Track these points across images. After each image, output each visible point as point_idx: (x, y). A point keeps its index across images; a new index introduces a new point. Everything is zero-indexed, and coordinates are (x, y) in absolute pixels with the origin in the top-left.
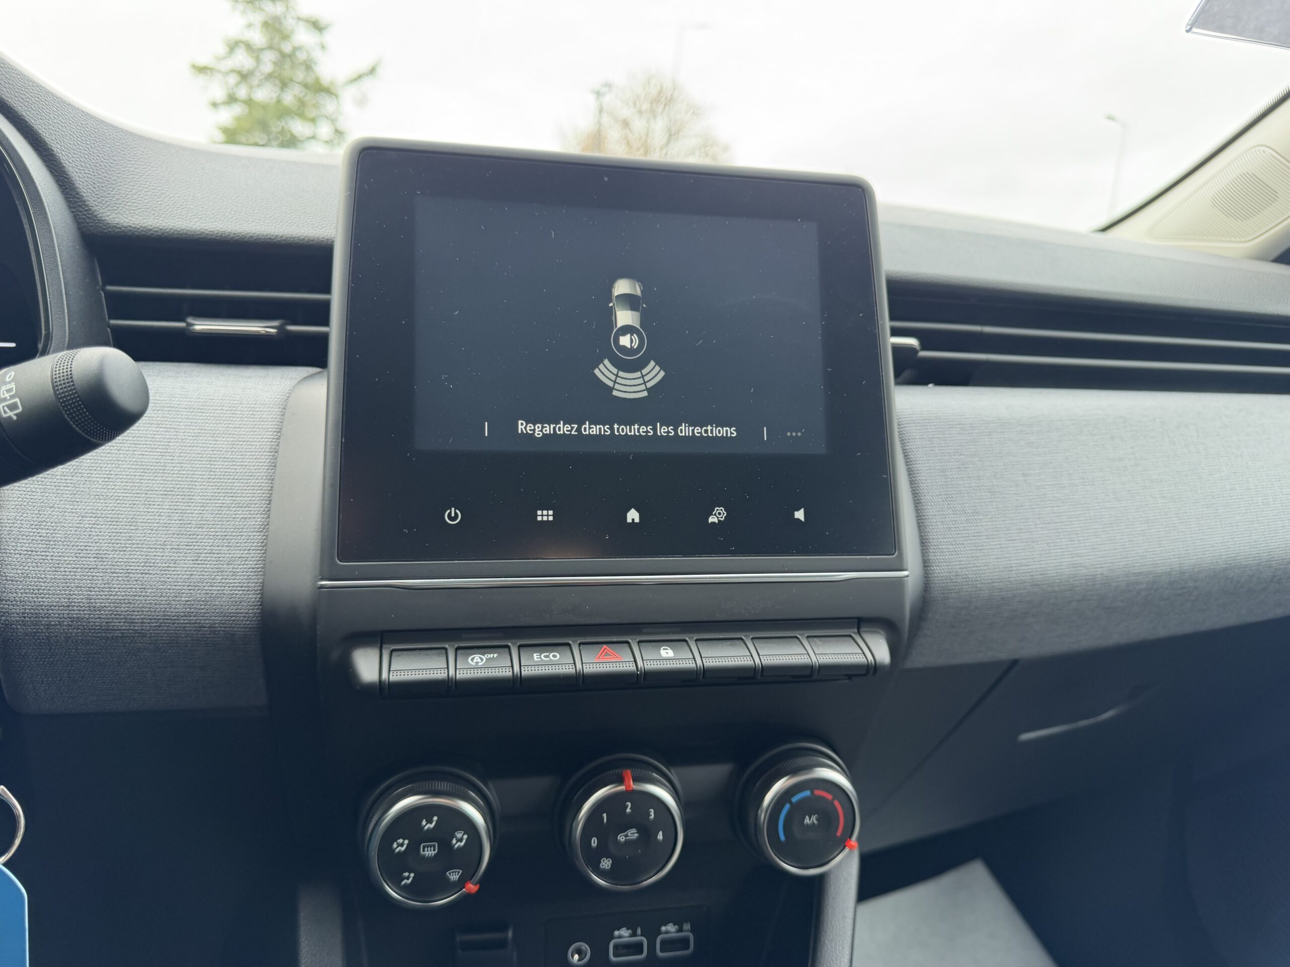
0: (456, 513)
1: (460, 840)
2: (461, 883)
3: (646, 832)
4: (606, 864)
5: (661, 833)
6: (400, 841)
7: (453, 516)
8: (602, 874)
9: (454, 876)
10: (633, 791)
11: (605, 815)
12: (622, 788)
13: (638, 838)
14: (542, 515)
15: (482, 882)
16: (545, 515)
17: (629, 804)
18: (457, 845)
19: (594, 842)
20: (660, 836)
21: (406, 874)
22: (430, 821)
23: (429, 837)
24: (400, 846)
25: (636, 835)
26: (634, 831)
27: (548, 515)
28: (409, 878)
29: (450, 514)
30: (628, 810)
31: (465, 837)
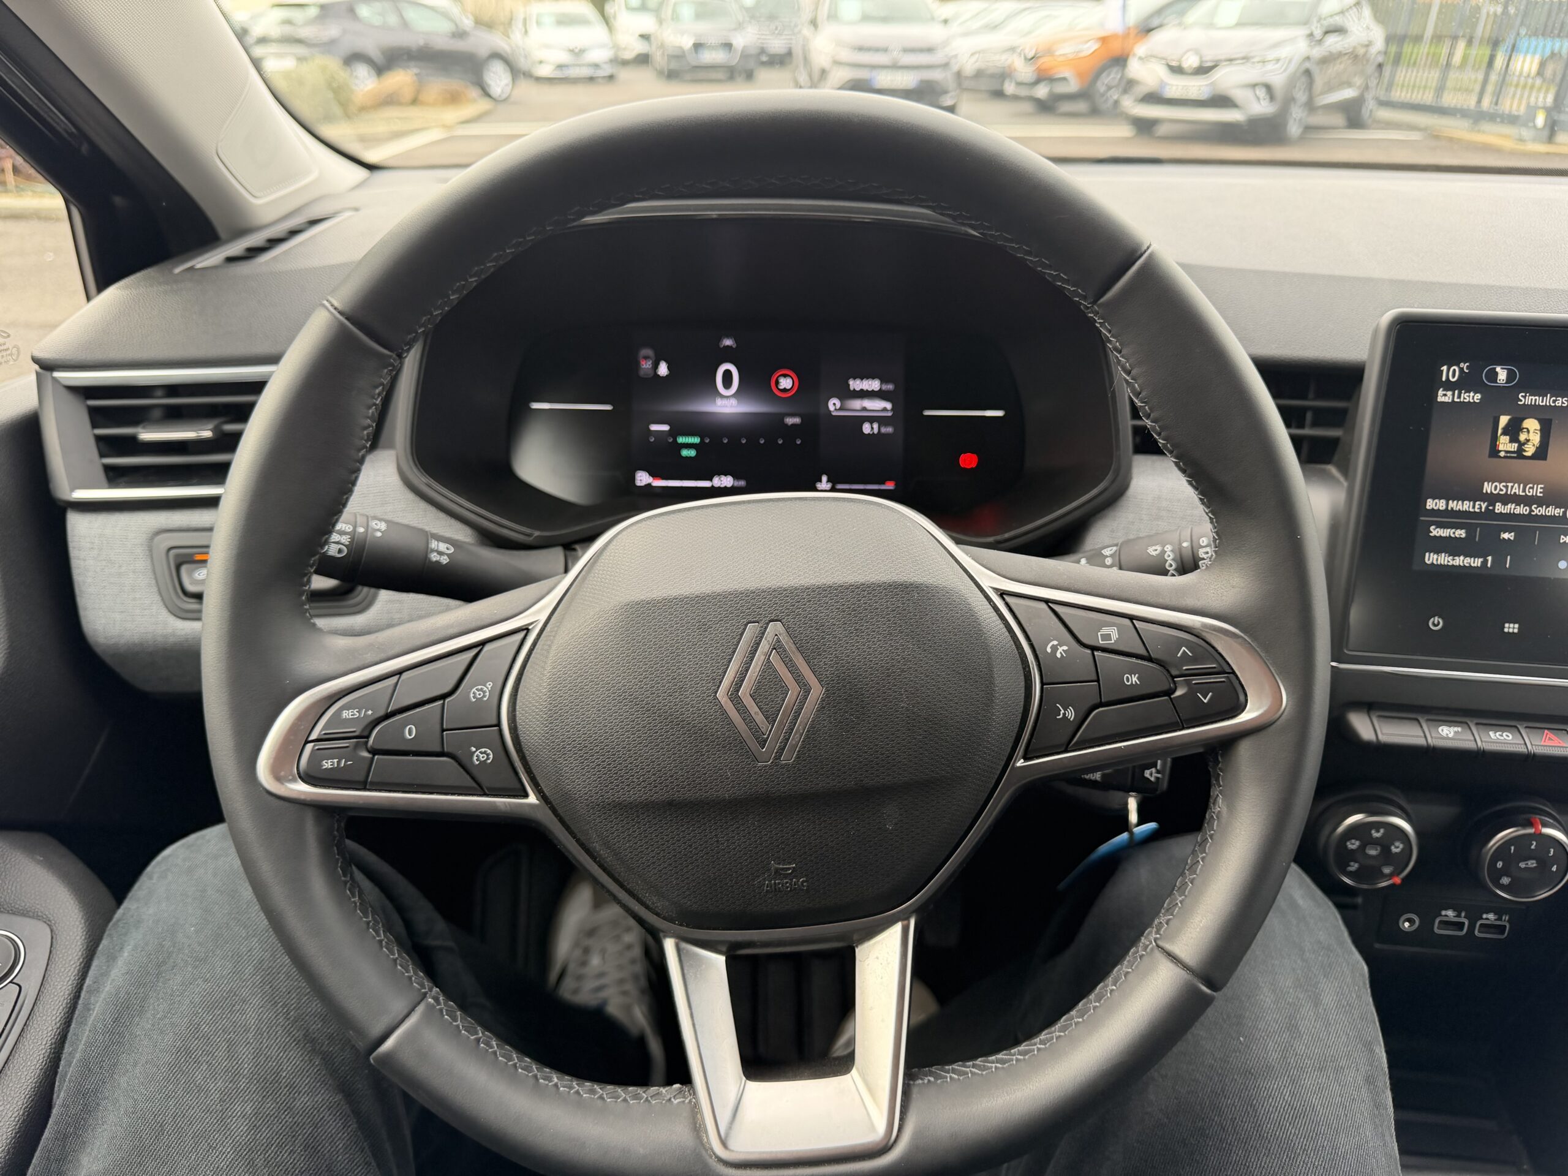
0: (1439, 623)
1: (1397, 848)
2: (1391, 876)
3: (1544, 864)
4: (1505, 880)
5: (1555, 866)
6: (1353, 841)
7: (1436, 623)
8: (1503, 888)
9: (1387, 870)
10: (1542, 835)
11: (1513, 848)
12: (1531, 831)
13: (1535, 867)
14: (1509, 628)
15: (1403, 880)
16: (1511, 628)
17: (1535, 843)
18: (1394, 850)
19: (1500, 864)
20: (1554, 869)
21: (1352, 864)
22: (1378, 831)
23: (1375, 842)
24: (1353, 845)
25: (1534, 865)
26: (1534, 861)
27: (1514, 628)
28: (1354, 867)
29: (1433, 622)
30: (1533, 847)
31: (1401, 846)
